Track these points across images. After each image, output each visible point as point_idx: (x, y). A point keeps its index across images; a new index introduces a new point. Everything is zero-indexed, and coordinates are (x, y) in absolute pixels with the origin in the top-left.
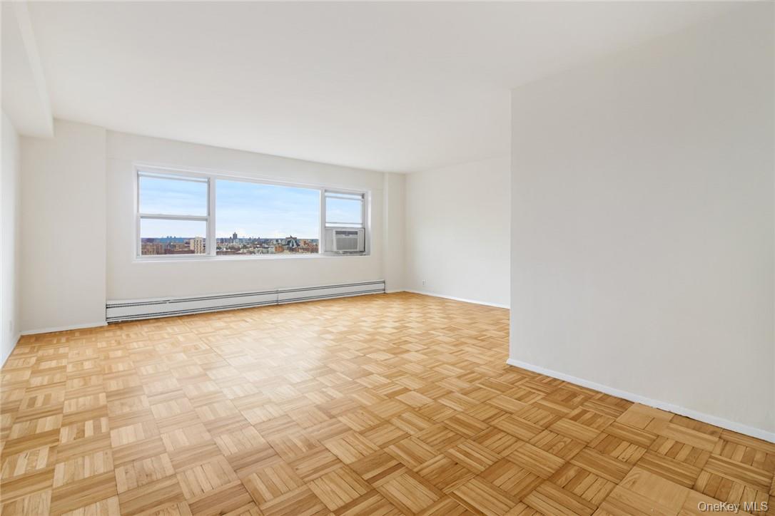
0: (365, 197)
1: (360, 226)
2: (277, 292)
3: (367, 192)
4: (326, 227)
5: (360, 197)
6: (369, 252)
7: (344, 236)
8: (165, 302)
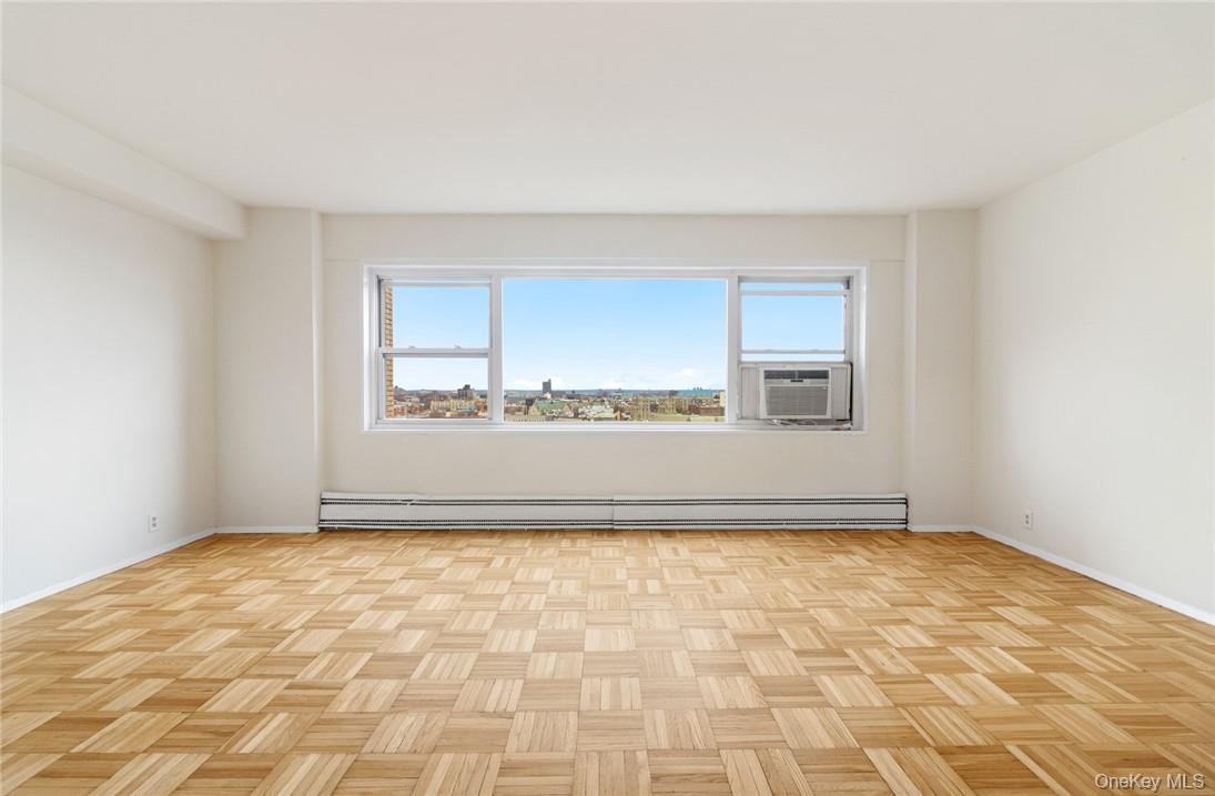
0: (854, 285)
1: (841, 358)
2: (611, 503)
3: (858, 272)
4: (740, 362)
5: (842, 287)
6: (861, 422)
7: (787, 383)
8: (404, 502)
